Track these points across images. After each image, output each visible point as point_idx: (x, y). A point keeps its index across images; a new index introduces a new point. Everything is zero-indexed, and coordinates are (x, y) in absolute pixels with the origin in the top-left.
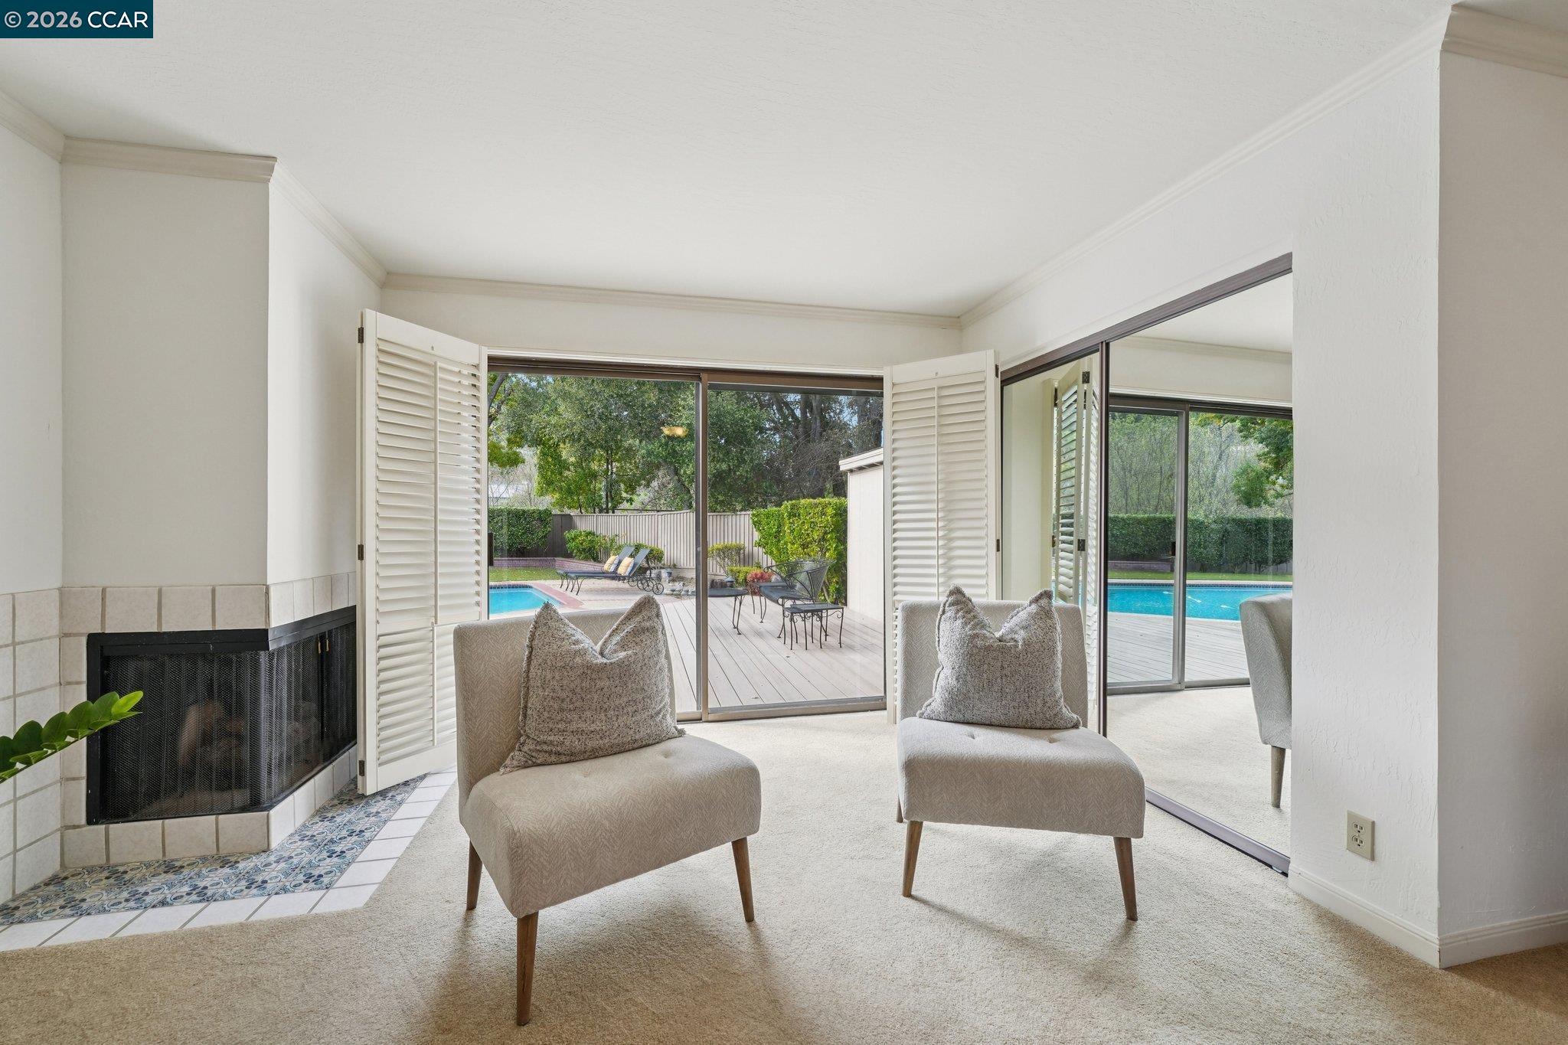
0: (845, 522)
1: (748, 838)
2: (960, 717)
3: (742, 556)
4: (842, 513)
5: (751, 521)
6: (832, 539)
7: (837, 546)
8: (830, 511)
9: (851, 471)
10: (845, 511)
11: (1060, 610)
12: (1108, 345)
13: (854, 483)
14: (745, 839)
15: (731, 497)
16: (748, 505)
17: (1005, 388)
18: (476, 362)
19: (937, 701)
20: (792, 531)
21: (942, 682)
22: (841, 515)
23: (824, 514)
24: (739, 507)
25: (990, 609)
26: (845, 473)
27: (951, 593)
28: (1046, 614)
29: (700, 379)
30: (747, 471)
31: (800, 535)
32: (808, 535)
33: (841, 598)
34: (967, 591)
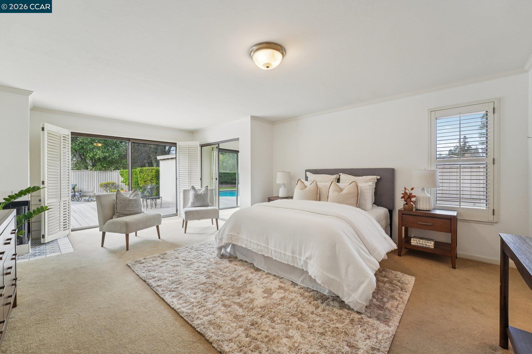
0: (159, 174)
1: (159, 225)
2: (193, 206)
3: (114, 186)
4: (158, 172)
5: (119, 174)
6: (154, 179)
7: (156, 181)
8: (154, 171)
9: (161, 160)
10: (159, 171)
11: (209, 189)
12: (219, 144)
13: (161, 163)
14: (158, 225)
15: (109, 165)
16: (117, 168)
17: (202, 147)
18: (68, 134)
19: (190, 204)
20: (141, 177)
21: (190, 201)
22: (157, 172)
23: (152, 172)
24: (113, 169)
25: (198, 190)
26: (159, 160)
27: (192, 187)
28: (207, 189)
29: (130, 141)
30: (117, 157)
31: (144, 178)
32: (146, 178)
33: (158, 196)
34: (195, 187)
